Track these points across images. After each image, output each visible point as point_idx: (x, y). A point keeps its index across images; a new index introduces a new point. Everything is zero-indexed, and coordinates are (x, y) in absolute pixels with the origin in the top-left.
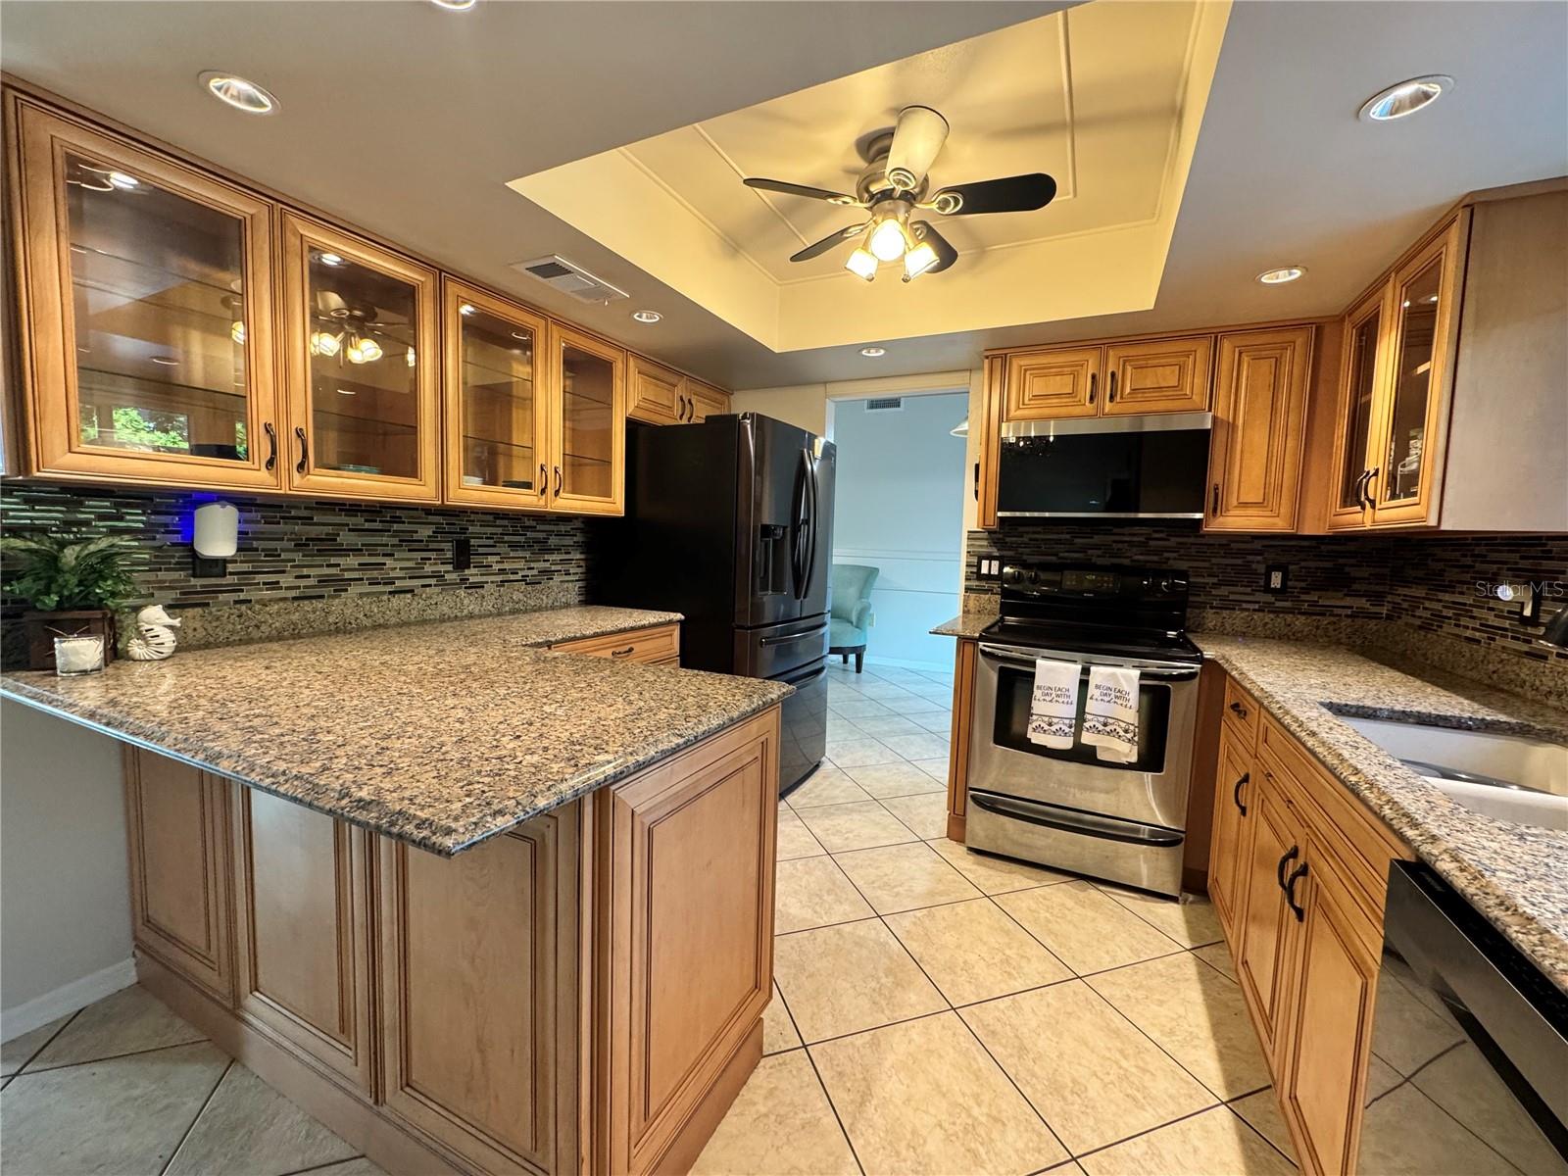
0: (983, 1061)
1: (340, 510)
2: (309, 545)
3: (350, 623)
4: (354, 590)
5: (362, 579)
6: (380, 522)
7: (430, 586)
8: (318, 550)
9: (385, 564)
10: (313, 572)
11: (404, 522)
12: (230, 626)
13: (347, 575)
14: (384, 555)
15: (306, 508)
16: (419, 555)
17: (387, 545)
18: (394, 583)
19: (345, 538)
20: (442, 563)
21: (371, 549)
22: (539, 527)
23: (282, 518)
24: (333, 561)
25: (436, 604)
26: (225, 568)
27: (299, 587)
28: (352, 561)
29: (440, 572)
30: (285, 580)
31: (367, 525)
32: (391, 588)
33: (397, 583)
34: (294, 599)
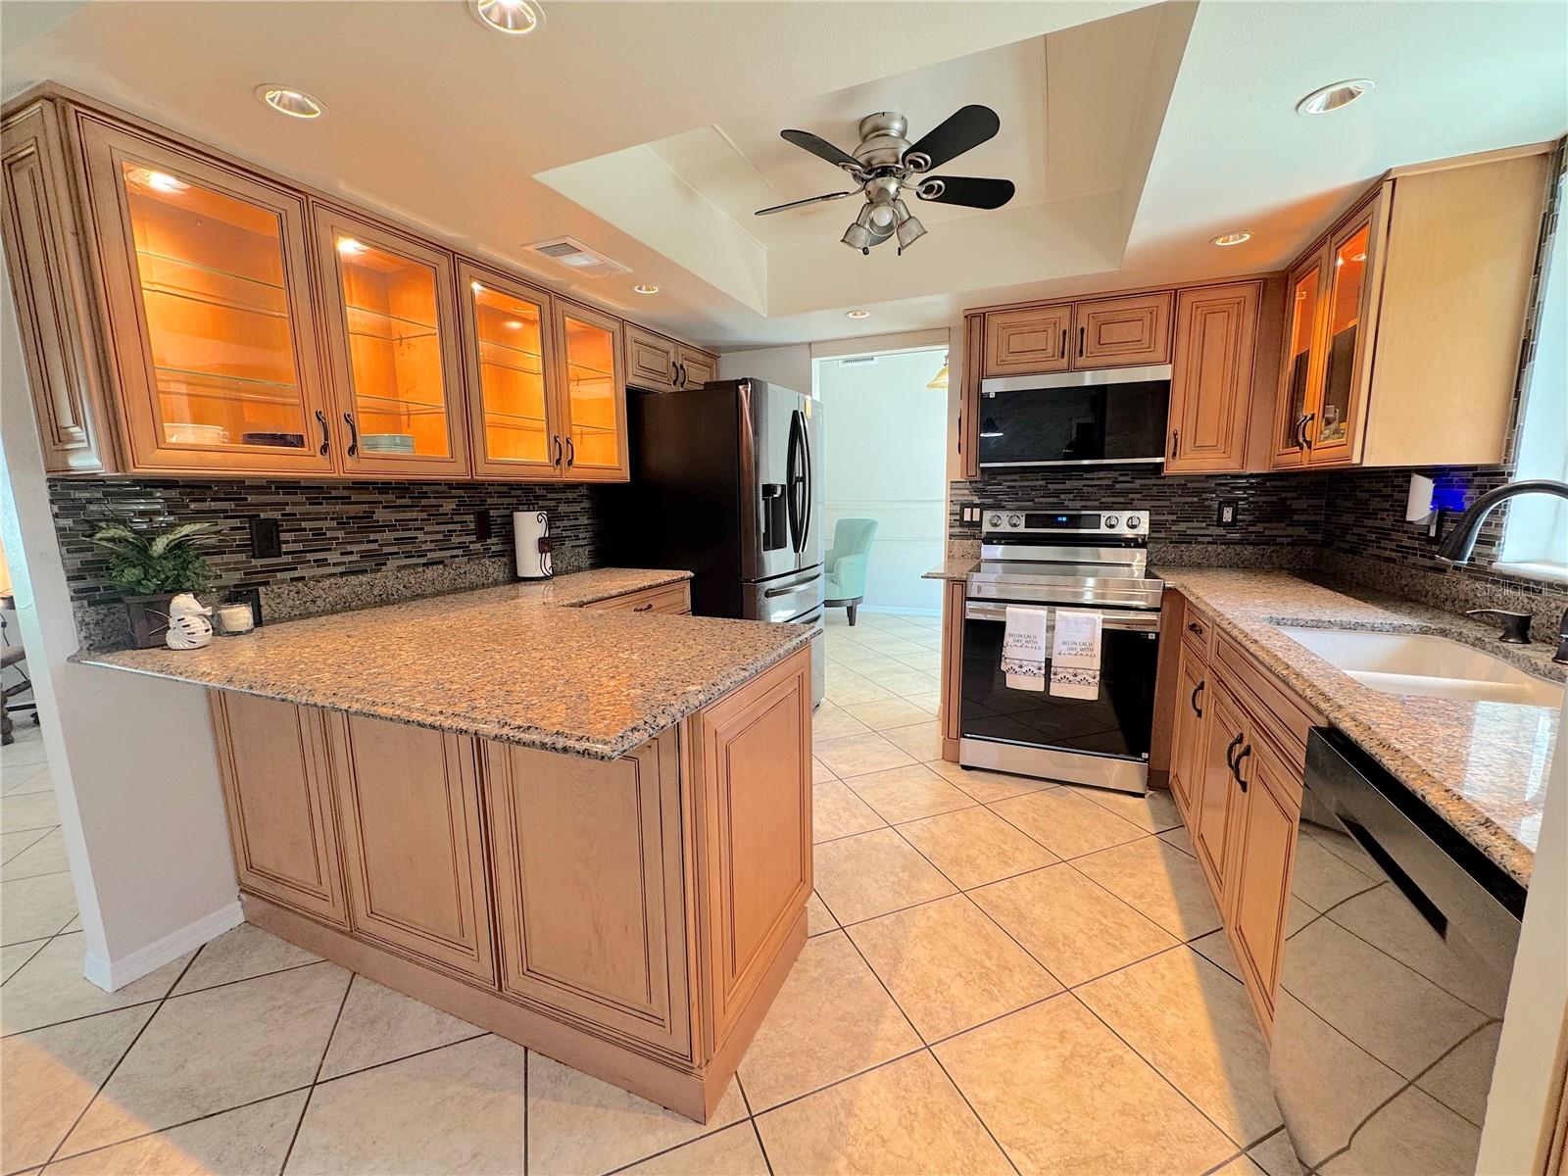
0: (989, 928)
1: (374, 489)
2: (349, 523)
3: (393, 595)
4: (392, 564)
5: (398, 553)
6: (410, 497)
7: (458, 556)
8: (358, 527)
9: (417, 538)
10: (355, 548)
11: (430, 497)
12: (290, 603)
13: (386, 550)
14: (415, 529)
15: (344, 488)
16: (445, 528)
17: (417, 520)
18: (426, 555)
19: (381, 515)
20: (466, 535)
21: (404, 525)
22: (549, 496)
23: (324, 498)
24: (372, 537)
25: (465, 573)
26: (280, 548)
27: (345, 563)
28: (389, 536)
29: (466, 543)
30: (333, 557)
31: (400, 502)
32: (424, 560)
33: (430, 555)
34: (341, 574)
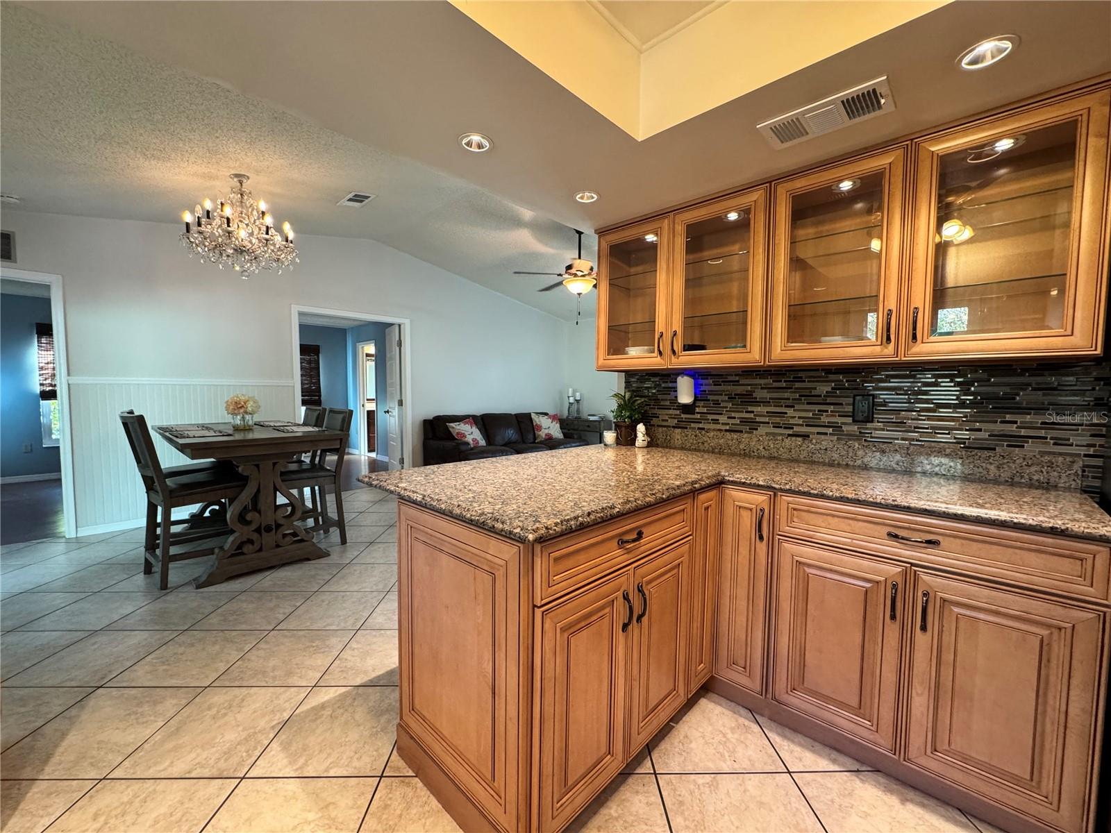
1: (756, 375)
2: (735, 398)
3: (754, 452)
4: (762, 430)
5: (768, 423)
6: (785, 381)
7: (826, 434)
8: (741, 402)
9: (786, 413)
10: (737, 415)
11: (804, 381)
13: (758, 419)
14: (786, 406)
15: (736, 375)
16: (817, 408)
17: (789, 399)
18: (793, 428)
19: (760, 394)
20: (839, 416)
21: (777, 402)
23: (722, 382)
24: (750, 409)
25: (826, 449)
26: (695, 410)
27: (728, 424)
28: (763, 409)
29: (838, 423)
30: (723, 419)
31: (776, 385)
32: (790, 432)
33: (796, 429)
34: (726, 431)
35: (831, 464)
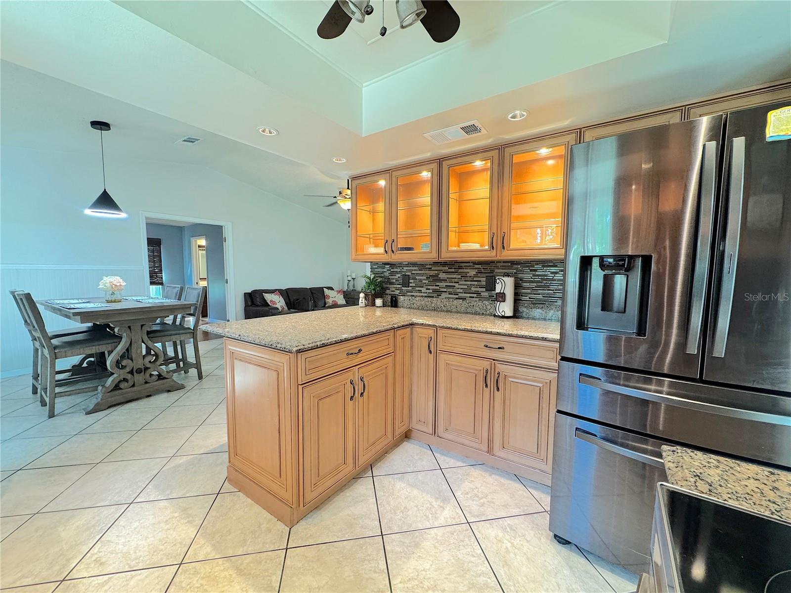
1: (441, 265)
2: (430, 278)
4: (444, 295)
5: (446, 292)
6: (454, 268)
7: (474, 297)
8: (433, 280)
9: (455, 286)
10: (431, 287)
11: (463, 269)
13: (441, 290)
14: (455, 282)
15: (430, 265)
16: (469, 283)
17: (456, 278)
19: (442, 276)
20: (480, 287)
21: (450, 280)
24: (437, 284)
25: (474, 306)
27: (426, 293)
28: (443, 284)
29: (479, 291)
30: (424, 290)
31: (449, 270)
32: (457, 296)
33: (460, 295)
34: (425, 297)
35: (476, 313)
